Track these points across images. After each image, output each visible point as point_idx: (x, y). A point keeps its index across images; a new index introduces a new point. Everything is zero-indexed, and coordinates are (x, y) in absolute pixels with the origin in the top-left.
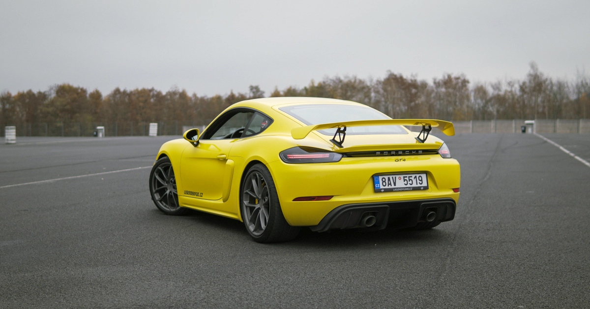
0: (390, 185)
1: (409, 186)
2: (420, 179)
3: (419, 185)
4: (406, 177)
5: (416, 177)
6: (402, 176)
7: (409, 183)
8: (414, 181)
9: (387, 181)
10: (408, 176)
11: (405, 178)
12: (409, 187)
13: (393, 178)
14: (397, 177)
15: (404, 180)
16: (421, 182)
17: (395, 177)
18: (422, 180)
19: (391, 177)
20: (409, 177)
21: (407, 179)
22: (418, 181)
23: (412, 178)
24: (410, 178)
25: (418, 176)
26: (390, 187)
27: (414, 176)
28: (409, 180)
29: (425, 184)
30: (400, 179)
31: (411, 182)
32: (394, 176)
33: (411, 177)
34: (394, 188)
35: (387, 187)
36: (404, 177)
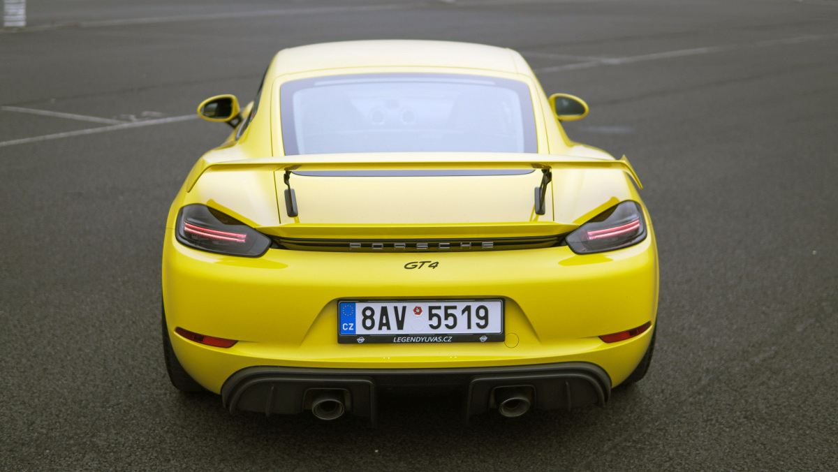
0: (384, 328)
1: (443, 330)
2: (482, 313)
3: (475, 330)
4: (439, 308)
5: (468, 309)
6: (425, 307)
7: (444, 322)
8: (462, 320)
9: (377, 317)
10: (443, 305)
11: (434, 311)
12: (443, 335)
13: (396, 308)
14: (410, 307)
15: (431, 316)
16: (482, 323)
17: (404, 308)
18: (486, 318)
19: (390, 307)
20: (447, 308)
21: (441, 313)
22: (474, 320)
23: (457, 312)
24: (450, 311)
25: (474, 306)
26: (384, 331)
27: (461, 306)
28: (447, 317)
29: (494, 327)
30: (418, 311)
31: (450, 321)
32: (400, 306)
33: (455, 308)
34: (398, 336)
35: (375, 331)
36: (431, 308)
